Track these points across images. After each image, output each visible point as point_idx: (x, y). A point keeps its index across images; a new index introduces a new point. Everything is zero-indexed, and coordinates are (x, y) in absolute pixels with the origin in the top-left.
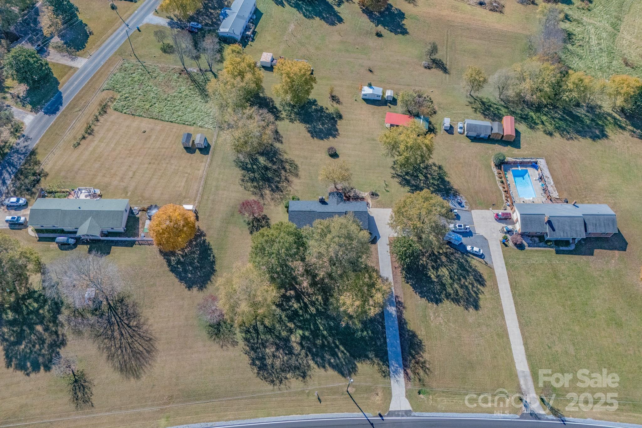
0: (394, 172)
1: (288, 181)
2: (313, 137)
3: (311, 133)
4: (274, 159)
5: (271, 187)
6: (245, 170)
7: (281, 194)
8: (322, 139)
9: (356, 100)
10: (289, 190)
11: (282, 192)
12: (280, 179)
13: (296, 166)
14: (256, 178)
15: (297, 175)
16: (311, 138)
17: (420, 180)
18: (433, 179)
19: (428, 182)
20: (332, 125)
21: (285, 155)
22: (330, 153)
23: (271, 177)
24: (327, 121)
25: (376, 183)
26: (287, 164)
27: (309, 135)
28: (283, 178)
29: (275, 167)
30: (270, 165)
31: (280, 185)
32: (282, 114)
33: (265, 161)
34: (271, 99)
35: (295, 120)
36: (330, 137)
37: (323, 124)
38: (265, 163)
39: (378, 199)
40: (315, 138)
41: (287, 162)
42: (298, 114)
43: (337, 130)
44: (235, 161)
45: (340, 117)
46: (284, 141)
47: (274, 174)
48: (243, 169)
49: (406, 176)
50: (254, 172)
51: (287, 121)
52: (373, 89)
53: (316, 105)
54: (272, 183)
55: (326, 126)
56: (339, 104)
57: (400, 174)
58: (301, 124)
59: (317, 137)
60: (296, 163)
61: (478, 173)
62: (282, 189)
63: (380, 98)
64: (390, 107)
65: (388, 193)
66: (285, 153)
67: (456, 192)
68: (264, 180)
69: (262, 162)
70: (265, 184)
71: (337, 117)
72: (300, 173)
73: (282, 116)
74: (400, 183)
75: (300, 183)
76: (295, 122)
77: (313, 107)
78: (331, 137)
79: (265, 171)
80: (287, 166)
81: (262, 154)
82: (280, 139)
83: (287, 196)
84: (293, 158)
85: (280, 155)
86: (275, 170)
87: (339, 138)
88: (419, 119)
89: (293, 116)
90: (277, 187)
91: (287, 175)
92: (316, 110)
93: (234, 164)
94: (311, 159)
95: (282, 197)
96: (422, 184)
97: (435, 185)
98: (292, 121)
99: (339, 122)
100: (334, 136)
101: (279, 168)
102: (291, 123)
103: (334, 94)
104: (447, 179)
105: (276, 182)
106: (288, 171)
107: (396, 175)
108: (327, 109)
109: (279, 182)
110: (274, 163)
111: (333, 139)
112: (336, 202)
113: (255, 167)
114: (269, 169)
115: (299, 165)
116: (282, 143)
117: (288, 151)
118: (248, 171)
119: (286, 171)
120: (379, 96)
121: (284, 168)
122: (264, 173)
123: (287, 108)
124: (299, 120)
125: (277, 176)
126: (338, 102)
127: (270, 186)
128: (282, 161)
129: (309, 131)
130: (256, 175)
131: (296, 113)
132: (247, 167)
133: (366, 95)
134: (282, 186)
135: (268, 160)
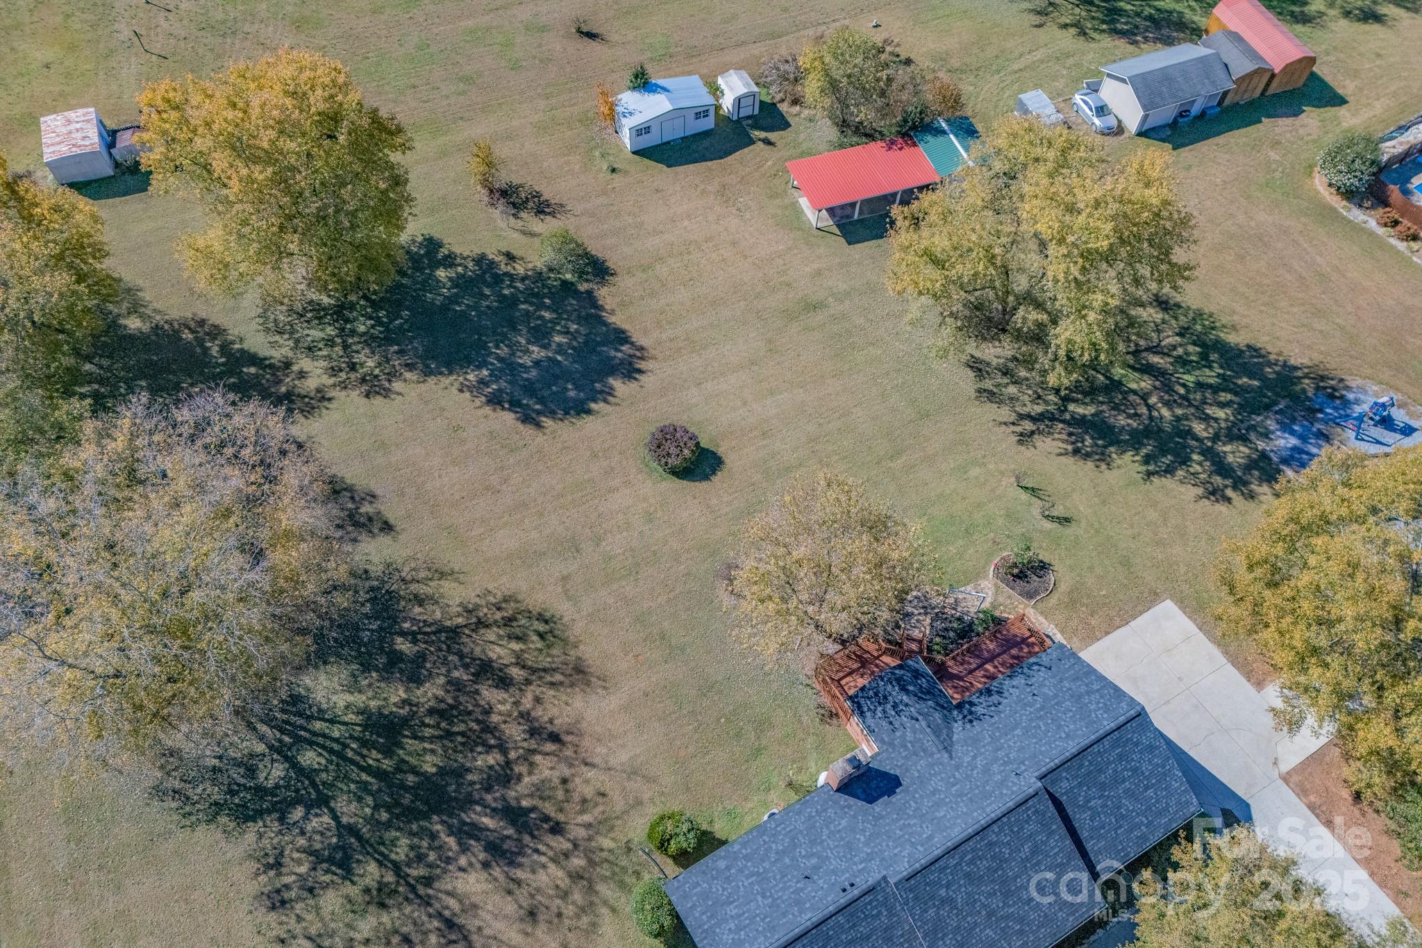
0: (1005, 413)
1: (555, 738)
2: (528, 419)
3: (514, 405)
4: (402, 645)
5: (474, 831)
6: (258, 814)
7: (561, 843)
8: (581, 409)
9: (613, 170)
10: (588, 792)
11: (557, 829)
12: (504, 750)
13: (541, 618)
14: (352, 830)
15: (579, 674)
16: (528, 431)
17: (1144, 397)
18: (1183, 362)
19: (1182, 391)
20: (580, 320)
21: (447, 586)
22: (673, 461)
23: (442, 772)
24: (547, 315)
25: (979, 506)
26: (491, 635)
27: (507, 419)
28: (515, 732)
29: (431, 692)
30: (396, 694)
31: (521, 793)
32: (302, 375)
33: (353, 686)
34: (202, 323)
35: (392, 375)
36: (611, 381)
37: (540, 335)
38: (359, 699)
39: (1063, 587)
40: (547, 422)
41: (481, 624)
42: (388, 341)
43: (621, 337)
44: (159, 792)
45: (599, 270)
46: (391, 509)
47: (449, 735)
48: (245, 815)
49: (1071, 407)
50: (323, 801)
51: (350, 403)
52: (665, 89)
53: (449, 261)
54: (469, 801)
55: (558, 339)
56: (553, 214)
57: (1039, 409)
58: (432, 380)
59: (552, 414)
60: (536, 600)
61: (1318, 259)
62: (549, 809)
63: (709, 123)
64: (768, 142)
65: (1070, 531)
66: (442, 575)
67: (1323, 378)
68: (410, 814)
69: (341, 700)
70: (433, 836)
71: (581, 274)
72: (589, 652)
73: (311, 384)
74: (1076, 452)
75: (626, 708)
76: (397, 386)
77: (441, 274)
78: (616, 383)
79: (388, 752)
80: (500, 651)
81: (320, 657)
82: (366, 508)
83: (607, 843)
84: (501, 585)
85: (420, 600)
86: (442, 713)
87: (655, 375)
88: (941, 139)
89: (369, 362)
90: (513, 814)
91: (527, 702)
92: (463, 284)
93: (163, 814)
94: (598, 541)
95: (578, 862)
96: (1165, 412)
97: (1215, 389)
98: (374, 387)
99: (606, 295)
100: (630, 371)
101: (455, 686)
102: (378, 401)
103: (504, 177)
104: (1232, 339)
105: (488, 789)
106: (515, 672)
107: (1028, 426)
108: (510, 257)
109: (505, 776)
110: (414, 673)
111: (633, 385)
112: (929, 741)
113: (309, 758)
114: (405, 721)
115: (562, 608)
116: (387, 527)
117: (455, 561)
118: (281, 811)
119: (504, 682)
120: (706, 114)
121: (486, 670)
122: (387, 764)
123: (316, 334)
124: (410, 367)
125: (473, 742)
126: (543, 208)
127: (468, 832)
128: (454, 632)
129: (495, 401)
130: (347, 808)
131: (369, 340)
132: (260, 791)
133: (647, 130)
134: (540, 790)
135: (366, 668)
